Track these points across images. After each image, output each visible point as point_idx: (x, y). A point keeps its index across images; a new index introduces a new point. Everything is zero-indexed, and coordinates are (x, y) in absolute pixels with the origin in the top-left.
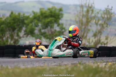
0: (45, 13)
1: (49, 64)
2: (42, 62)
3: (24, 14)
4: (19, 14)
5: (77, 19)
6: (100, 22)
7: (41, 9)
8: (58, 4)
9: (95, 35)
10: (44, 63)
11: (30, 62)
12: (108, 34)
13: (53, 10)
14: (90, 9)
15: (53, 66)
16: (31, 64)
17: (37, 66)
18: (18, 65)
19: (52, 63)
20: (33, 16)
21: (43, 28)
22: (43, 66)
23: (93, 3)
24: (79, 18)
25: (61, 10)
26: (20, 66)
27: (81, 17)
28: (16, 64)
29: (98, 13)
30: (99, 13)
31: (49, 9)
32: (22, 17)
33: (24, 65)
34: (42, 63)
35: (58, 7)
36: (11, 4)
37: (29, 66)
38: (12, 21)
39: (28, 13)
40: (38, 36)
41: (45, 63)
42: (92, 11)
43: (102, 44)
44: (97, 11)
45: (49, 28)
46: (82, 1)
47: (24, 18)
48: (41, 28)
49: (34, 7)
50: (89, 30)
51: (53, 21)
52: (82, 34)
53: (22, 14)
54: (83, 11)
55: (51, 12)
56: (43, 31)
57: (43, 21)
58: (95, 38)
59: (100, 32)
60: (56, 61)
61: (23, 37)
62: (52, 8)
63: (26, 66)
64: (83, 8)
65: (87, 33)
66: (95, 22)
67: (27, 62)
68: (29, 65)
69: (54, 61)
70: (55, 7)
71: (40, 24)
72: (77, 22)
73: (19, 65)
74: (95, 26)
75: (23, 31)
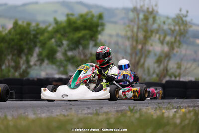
0: (74, 23)
1: (78, 111)
2: (67, 107)
3: (38, 25)
4: (29, 24)
5: (129, 34)
6: (168, 38)
7: (67, 15)
8: (97, 7)
9: (159, 61)
10: (69, 110)
11: (46, 108)
12: (181, 60)
13: (89, 17)
14: (150, 15)
15: (85, 114)
16: (48, 111)
17: (57, 115)
18: (25, 113)
19: (84, 109)
20: (54, 28)
21: (71, 49)
22: (68, 115)
23: (156, 6)
24: (132, 31)
25: (101, 17)
26: (28, 115)
27: (135, 30)
28: (21, 111)
29: (164, 23)
30: (166, 23)
31: (81, 16)
32: (34, 30)
33: (34, 114)
34: (67, 110)
35: (95, 13)
36: (15, 8)
37: (44, 115)
38: (18, 37)
39: (44, 22)
40: (61, 62)
41: (71, 109)
42: (154, 18)
43: (171, 77)
44: (162, 19)
45: (81, 48)
46: (137, 2)
47: (38, 31)
48: (67, 48)
49: (55, 12)
50: (149, 52)
51: (88, 36)
52: (137, 58)
53: (34, 25)
54: (138, 18)
55: (85, 21)
56: (70, 54)
57: (71, 36)
58: (159, 66)
59: (168, 56)
60: (90, 106)
61: (35, 65)
62: (87, 15)
63: (39, 115)
64: (138, 15)
65: (146, 57)
66: (159, 39)
67: (41, 108)
68: (44, 112)
69: (88, 106)
70: (90, 12)
71: (65, 42)
72: (128, 39)
73: (27, 113)
74: (160, 45)
75: (35, 55)
